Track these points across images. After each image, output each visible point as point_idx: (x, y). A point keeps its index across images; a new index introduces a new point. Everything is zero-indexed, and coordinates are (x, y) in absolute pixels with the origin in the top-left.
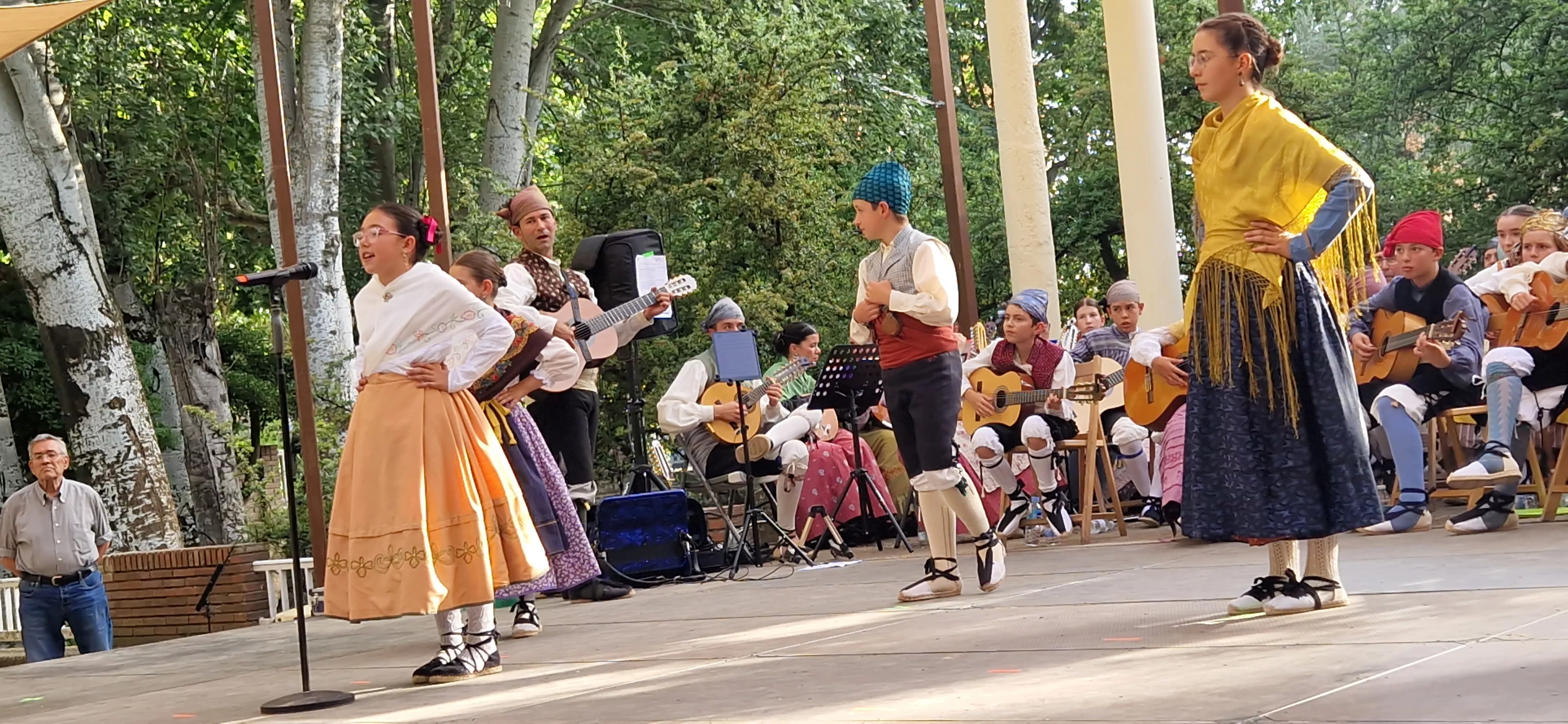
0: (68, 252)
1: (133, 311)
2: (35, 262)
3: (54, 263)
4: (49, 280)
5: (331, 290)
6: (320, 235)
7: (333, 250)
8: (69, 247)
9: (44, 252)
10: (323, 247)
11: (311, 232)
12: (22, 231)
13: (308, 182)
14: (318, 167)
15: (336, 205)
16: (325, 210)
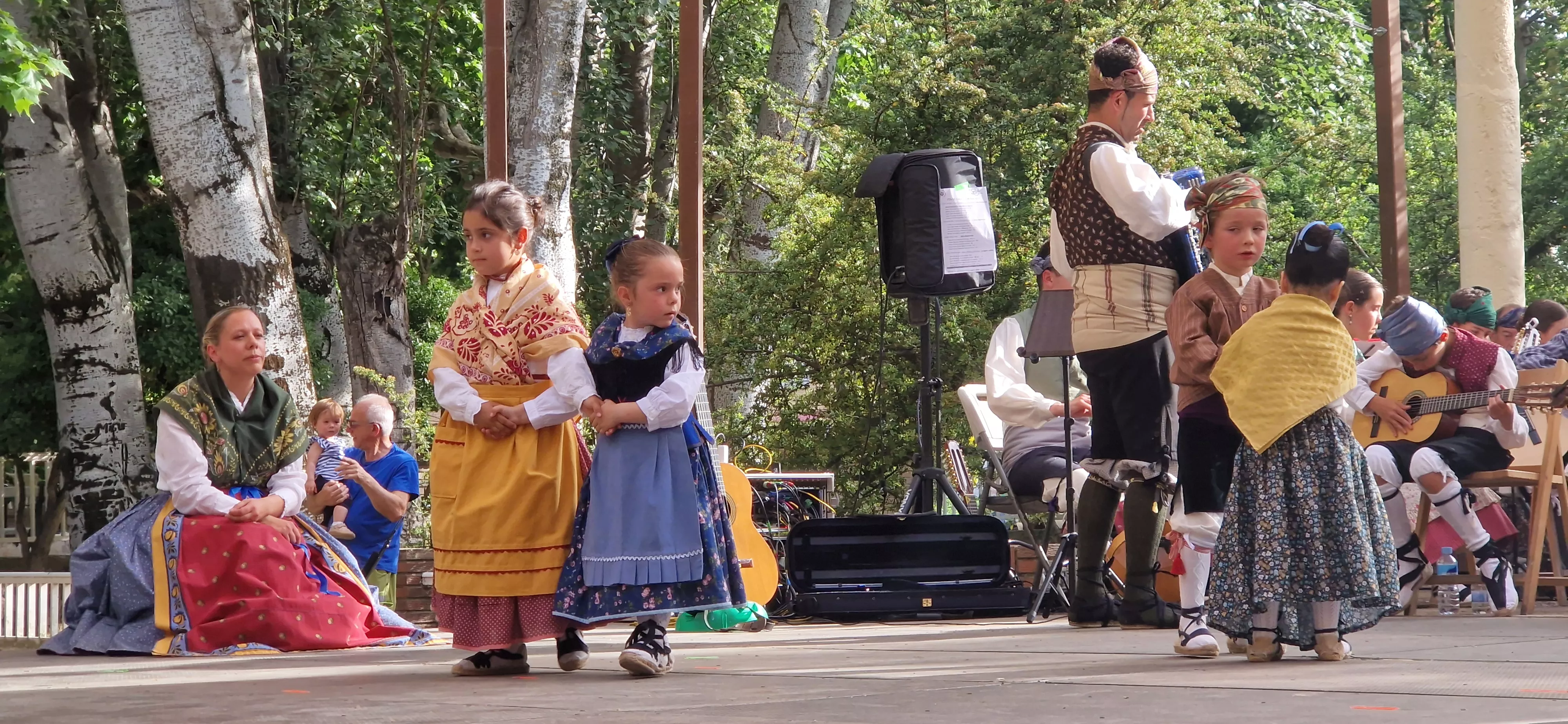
0: (229, 163)
1: (306, 252)
2: (188, 172)
3: (209, 176)
4: (203, 198)
5: (552, 235)
6: (545, 162)
7: (560, 182)
8: (230, 157)
9: (199, 161)
10: (547, 179)
11: (533, 157)
12: (175, 132)
13: (536, 92)
14: (551, 73)
15: (569, 125)
16: (554, 129)
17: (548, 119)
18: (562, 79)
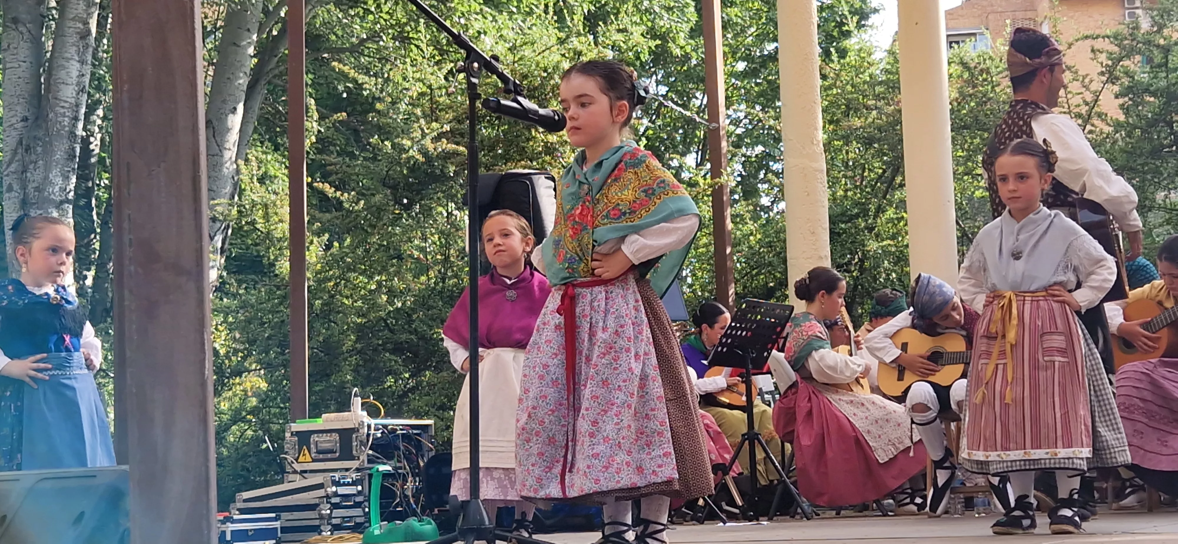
13: (47, 169)
14: (59, 155)
15: (72, 193)
16: (61, 196)
17: (57, 189)
18: (68, 159)
